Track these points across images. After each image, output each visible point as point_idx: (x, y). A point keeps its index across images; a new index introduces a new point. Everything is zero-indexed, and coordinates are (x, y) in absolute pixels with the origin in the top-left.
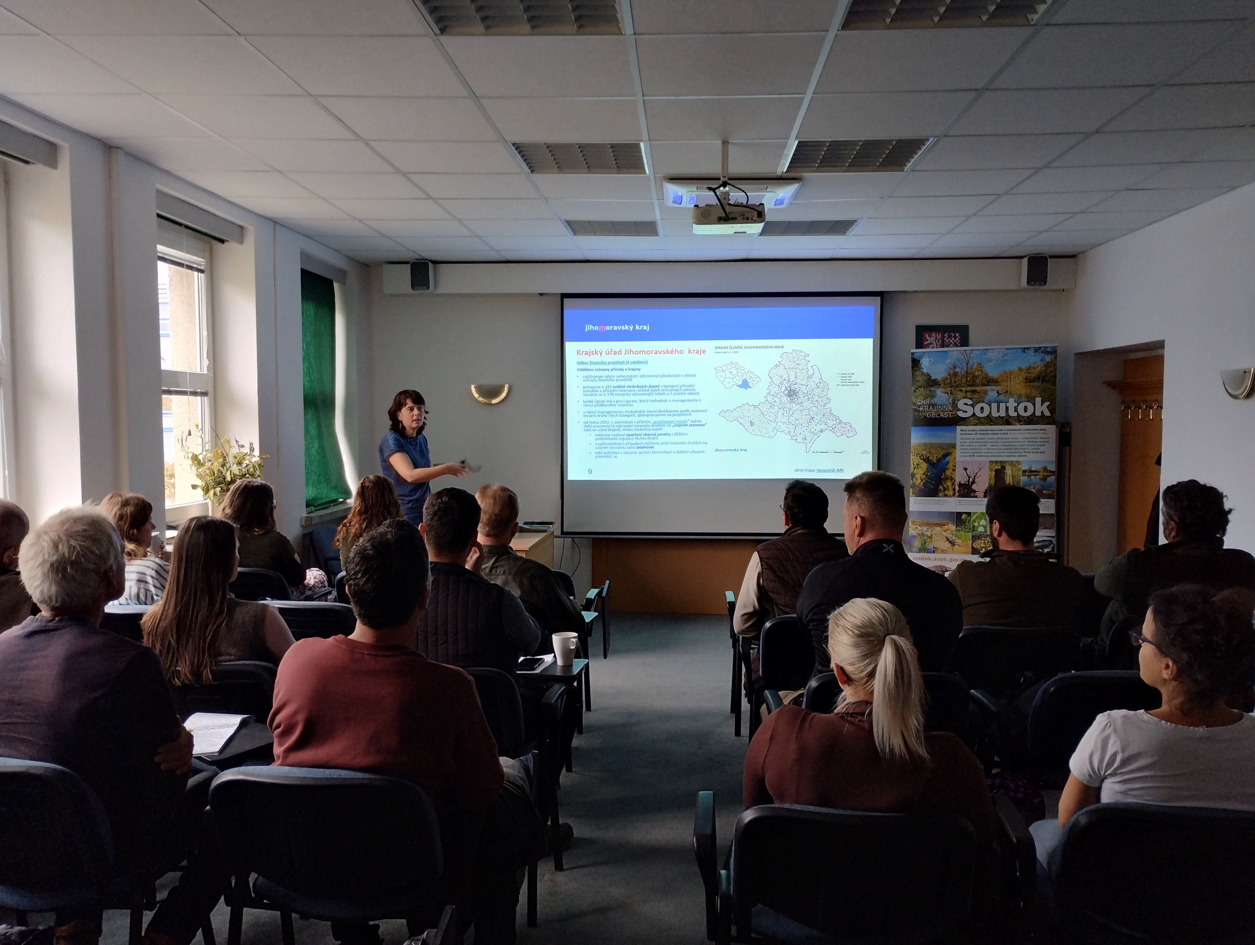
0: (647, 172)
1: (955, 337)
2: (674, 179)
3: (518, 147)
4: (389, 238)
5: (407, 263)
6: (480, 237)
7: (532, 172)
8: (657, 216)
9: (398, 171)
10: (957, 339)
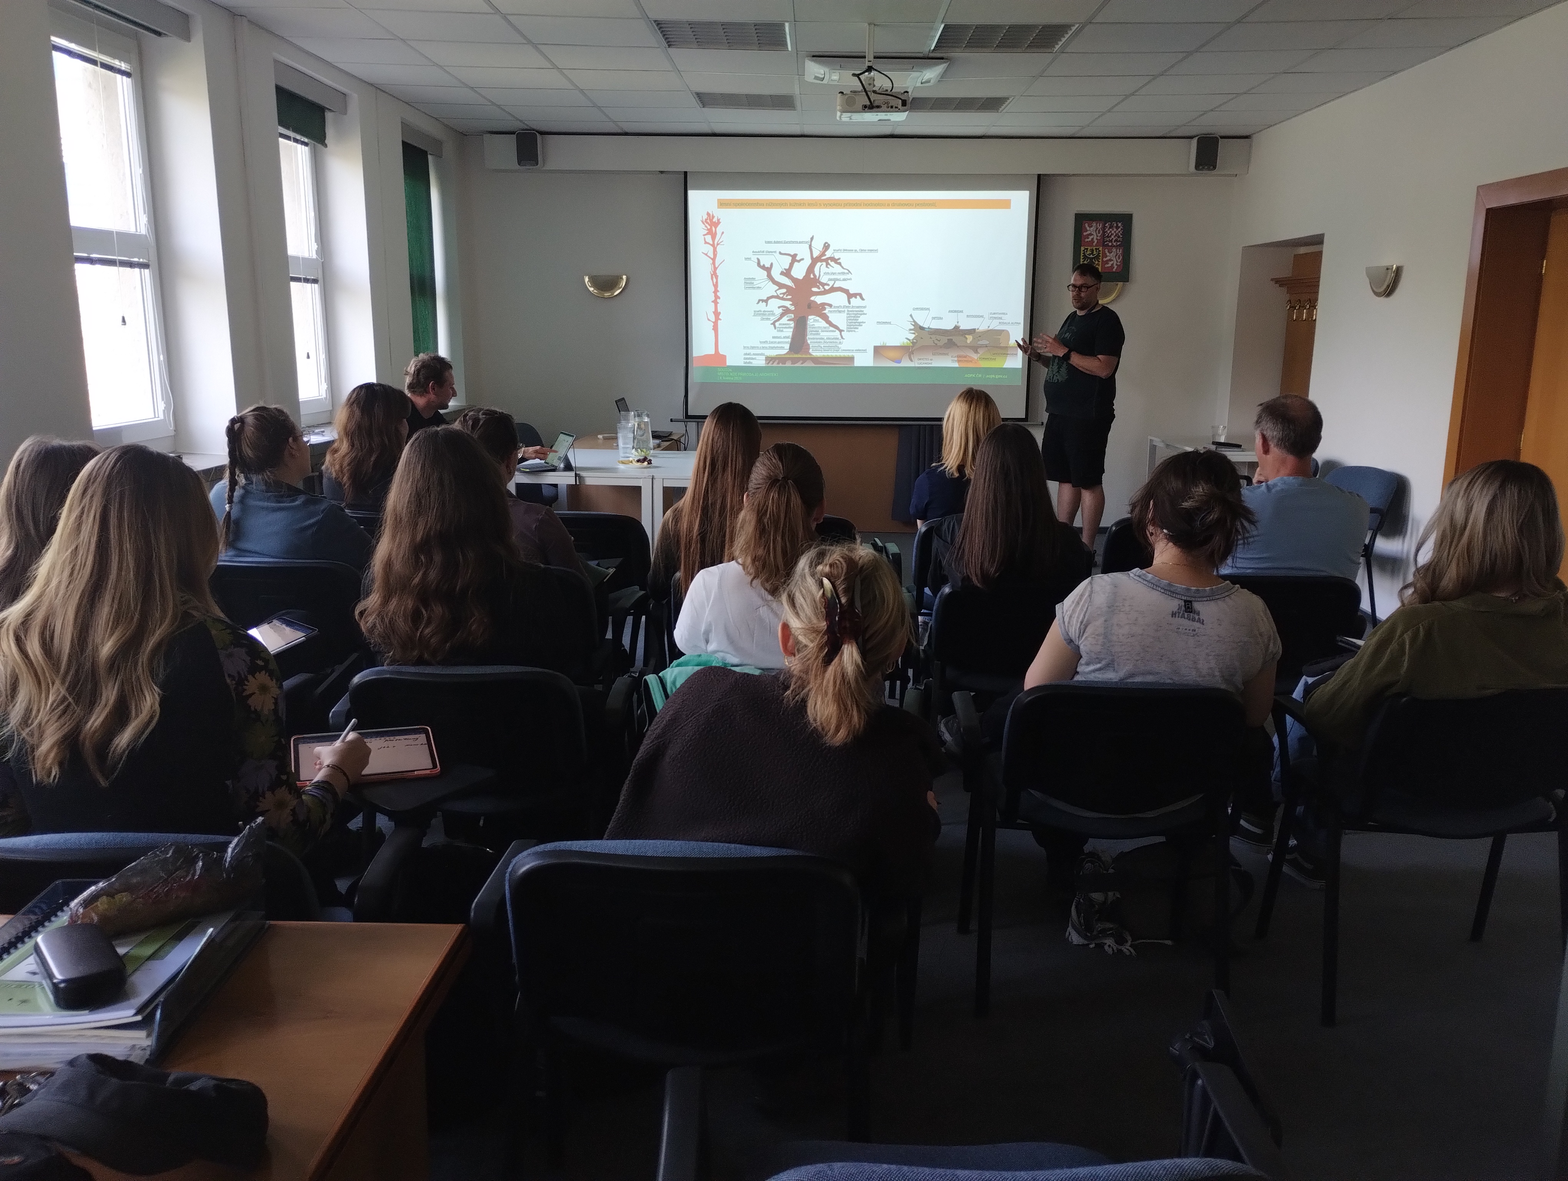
0: (790, 49)
1: (1117, 227)
2: (818, 57)
3: (660, 25)
4: (499, 106)
5: (513, 133)
6: (599, 108)
7: (669, 46)
8: (796, 91)
9: (530, 42)
10: (1119, 229)
